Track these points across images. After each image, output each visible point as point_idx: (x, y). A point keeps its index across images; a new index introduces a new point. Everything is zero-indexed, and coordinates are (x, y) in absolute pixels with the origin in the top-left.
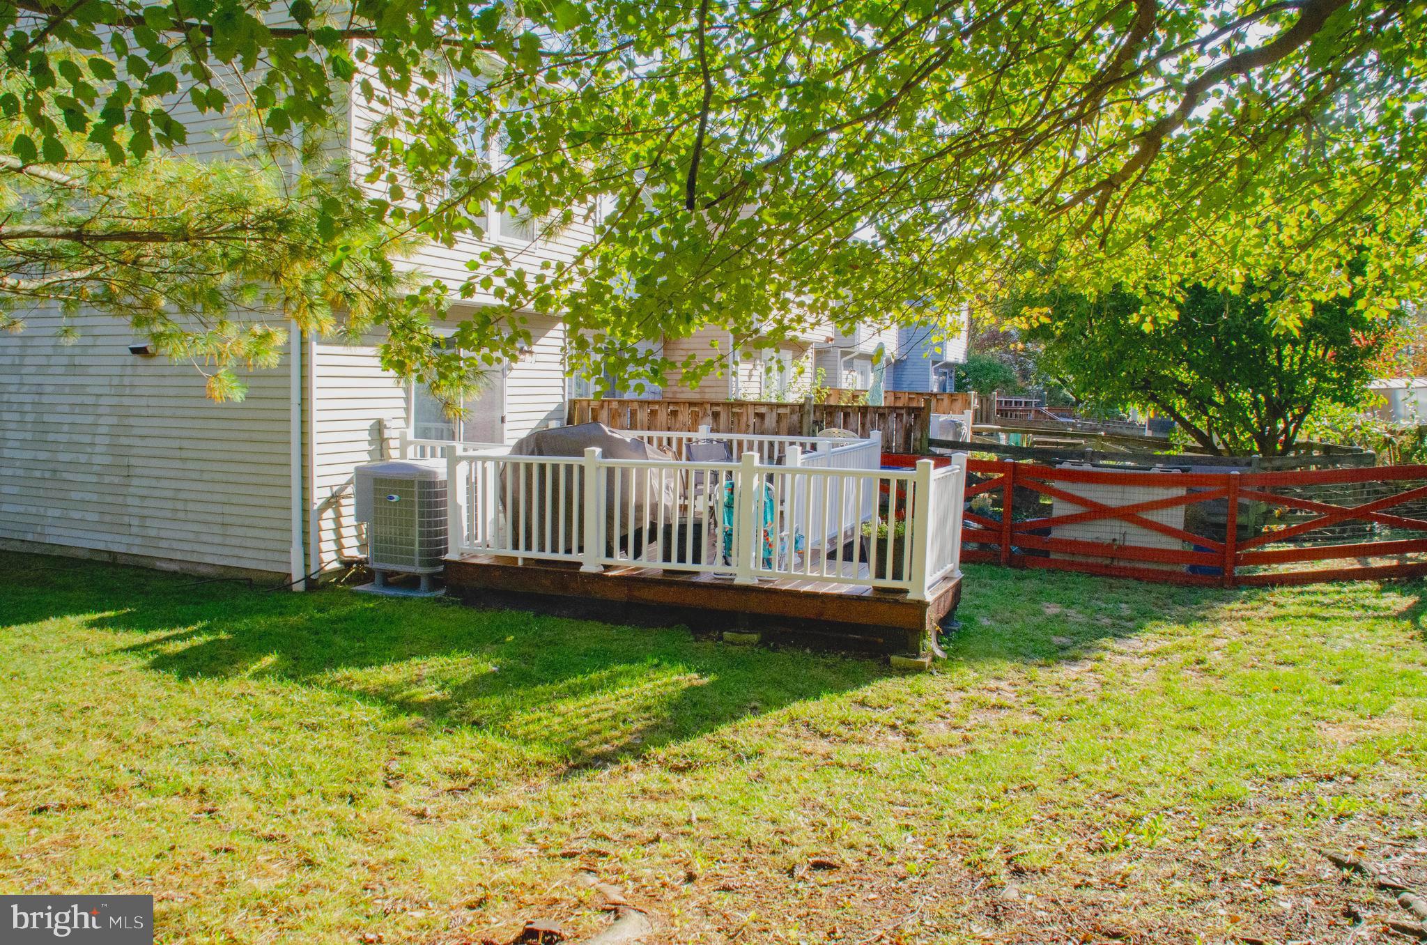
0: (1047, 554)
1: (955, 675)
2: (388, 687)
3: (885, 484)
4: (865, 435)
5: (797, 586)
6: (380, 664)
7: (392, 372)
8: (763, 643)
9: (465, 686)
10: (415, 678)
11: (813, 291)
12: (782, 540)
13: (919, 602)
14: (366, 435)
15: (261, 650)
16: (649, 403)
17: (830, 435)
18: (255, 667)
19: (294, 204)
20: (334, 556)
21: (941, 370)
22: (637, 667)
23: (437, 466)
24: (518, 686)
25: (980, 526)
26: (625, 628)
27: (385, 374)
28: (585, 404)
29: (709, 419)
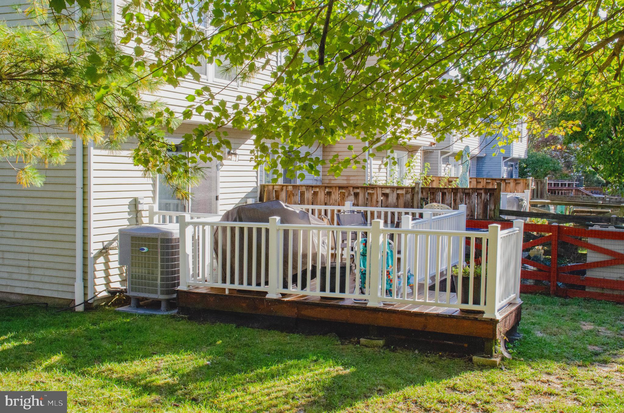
0: (583, 288)
1: (517, 370)
2: (137, 375)
3: (468, 240)
4: (456, 208)
5: (409, 308)
6: (133, 360)
7: (141, 167)
8: (387, 346)
9: (188, 375)
10: (155, 369)
11: (416, 113)
12: (399, 277)
13: (491, 319)
14: (126, 209)
15: (51, 352)
16: (312, 187)
17: (432, 207)
18: (46, 363)
19: (74, 57)
20: (104, 288)
21: (509, 163)
22: (302, 362)
23: (173, 228)
24: (223, 374)
25: (535, 269)
26: (296, 335)
27: (136, 168)
28: (271, 188)
29: (352, 198)
